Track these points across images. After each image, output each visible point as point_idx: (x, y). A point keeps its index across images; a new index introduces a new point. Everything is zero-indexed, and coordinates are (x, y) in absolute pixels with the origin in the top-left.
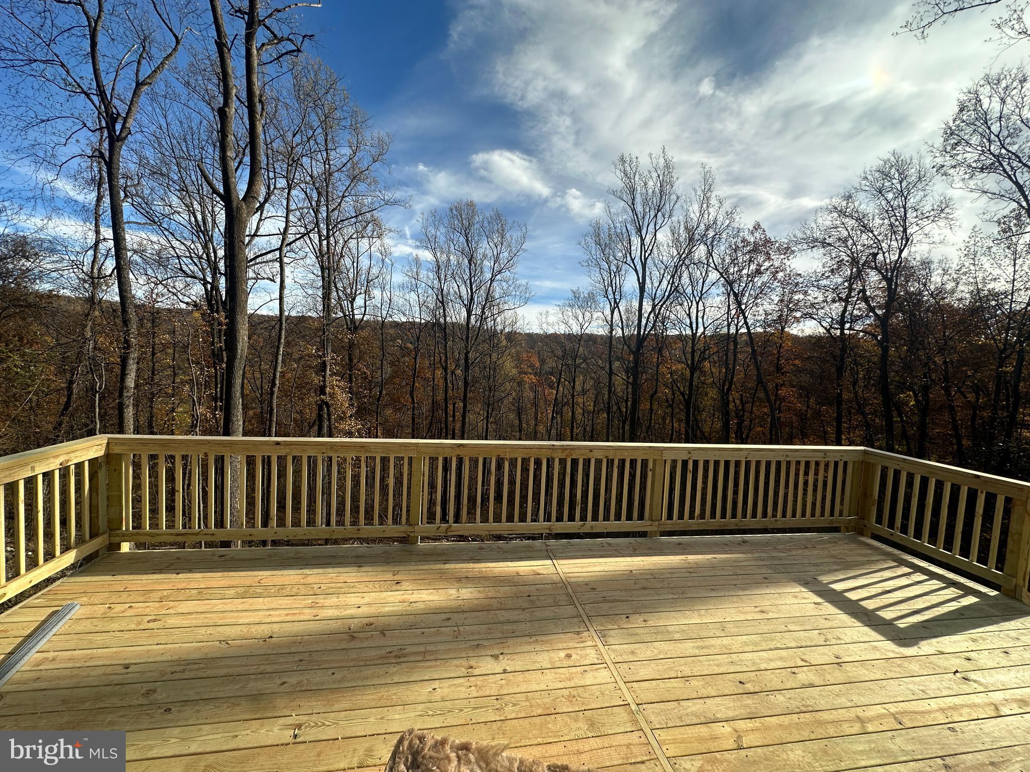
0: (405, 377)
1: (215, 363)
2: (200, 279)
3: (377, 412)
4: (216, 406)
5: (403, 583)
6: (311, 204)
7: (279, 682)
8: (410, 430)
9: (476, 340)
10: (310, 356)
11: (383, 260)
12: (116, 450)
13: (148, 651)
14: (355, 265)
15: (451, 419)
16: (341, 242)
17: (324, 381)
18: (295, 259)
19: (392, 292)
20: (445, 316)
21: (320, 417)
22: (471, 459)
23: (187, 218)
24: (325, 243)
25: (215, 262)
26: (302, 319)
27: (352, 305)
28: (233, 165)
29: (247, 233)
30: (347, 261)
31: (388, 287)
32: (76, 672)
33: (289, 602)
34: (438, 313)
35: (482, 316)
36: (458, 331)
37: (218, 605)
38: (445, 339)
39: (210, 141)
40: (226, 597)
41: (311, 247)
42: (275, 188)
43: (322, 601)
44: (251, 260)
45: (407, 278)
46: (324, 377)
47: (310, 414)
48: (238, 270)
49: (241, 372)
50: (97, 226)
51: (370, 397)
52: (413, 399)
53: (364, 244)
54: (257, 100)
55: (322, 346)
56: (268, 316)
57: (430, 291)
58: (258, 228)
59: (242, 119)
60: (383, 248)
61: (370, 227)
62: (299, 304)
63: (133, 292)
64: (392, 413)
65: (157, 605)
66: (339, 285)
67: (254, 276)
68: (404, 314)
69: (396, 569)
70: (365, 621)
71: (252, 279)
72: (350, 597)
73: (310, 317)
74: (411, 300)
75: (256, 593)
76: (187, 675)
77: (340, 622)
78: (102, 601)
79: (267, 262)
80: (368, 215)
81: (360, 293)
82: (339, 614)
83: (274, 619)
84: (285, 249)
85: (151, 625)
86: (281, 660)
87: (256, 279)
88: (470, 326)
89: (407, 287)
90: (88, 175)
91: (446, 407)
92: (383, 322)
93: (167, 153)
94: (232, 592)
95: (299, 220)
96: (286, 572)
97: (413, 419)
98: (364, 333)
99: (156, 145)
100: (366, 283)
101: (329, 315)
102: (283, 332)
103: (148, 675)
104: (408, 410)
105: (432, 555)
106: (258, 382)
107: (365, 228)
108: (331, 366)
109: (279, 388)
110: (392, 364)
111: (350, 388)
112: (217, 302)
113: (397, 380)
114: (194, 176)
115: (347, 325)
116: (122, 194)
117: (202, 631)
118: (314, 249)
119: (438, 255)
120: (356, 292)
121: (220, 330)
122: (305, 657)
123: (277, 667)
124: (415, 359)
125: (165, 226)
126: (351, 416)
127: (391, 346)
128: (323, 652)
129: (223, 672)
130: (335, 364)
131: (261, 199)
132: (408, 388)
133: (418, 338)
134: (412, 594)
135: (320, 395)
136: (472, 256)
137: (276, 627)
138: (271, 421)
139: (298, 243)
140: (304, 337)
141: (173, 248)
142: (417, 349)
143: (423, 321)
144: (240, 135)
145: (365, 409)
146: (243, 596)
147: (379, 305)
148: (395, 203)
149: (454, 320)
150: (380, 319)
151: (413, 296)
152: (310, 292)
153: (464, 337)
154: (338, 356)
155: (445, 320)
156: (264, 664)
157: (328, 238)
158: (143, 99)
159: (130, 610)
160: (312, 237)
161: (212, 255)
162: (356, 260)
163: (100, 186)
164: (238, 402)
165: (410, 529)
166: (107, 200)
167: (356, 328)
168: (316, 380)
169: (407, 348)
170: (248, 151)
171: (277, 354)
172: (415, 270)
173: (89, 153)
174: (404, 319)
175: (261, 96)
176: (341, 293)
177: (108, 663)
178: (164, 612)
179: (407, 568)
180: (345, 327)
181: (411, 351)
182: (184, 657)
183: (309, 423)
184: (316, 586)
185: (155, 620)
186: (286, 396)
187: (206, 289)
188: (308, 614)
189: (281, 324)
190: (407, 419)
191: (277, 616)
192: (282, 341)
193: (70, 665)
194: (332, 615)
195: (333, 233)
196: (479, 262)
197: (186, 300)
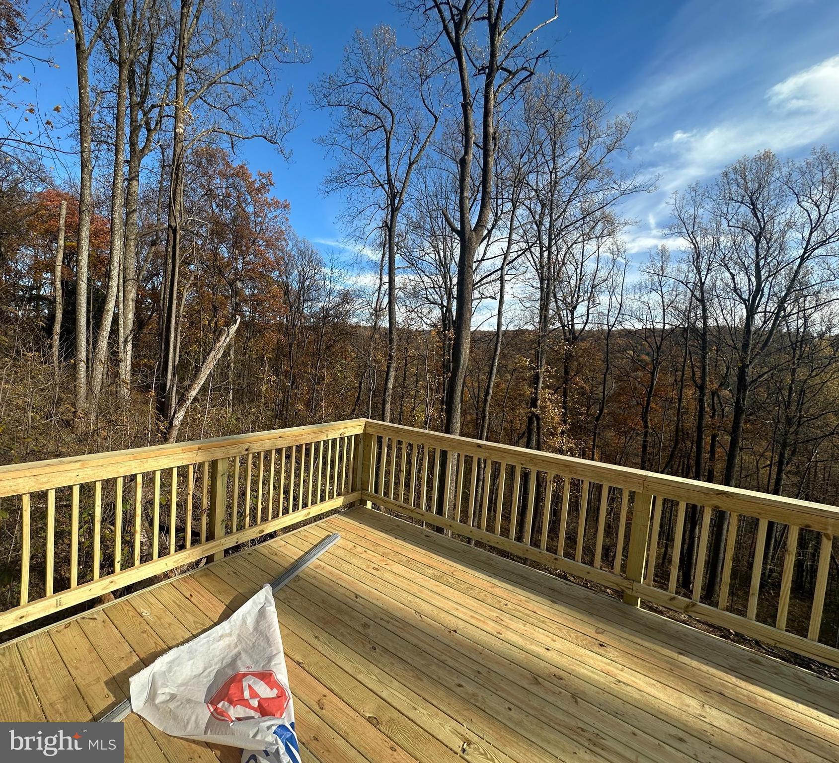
0: (636, 395)
1: (444, 373)
2: (439, 304)
3: (595, 433)
4: (442, 409)
5: (609, 649)
6: (534, 219)
7: (457, 681)
8: (639, 460)
9: (763, 348)
10: (524, 367)
11: (614, 260)
12: (370, 431)
13: (370, 591)
14: (579, 271)
15: (708, 456)
16: (564, 249)
17: (536, 393)
18: (516, 275)
19: (624, 295)
20: (705, 318)
21: (530, 431)
22: (741, 518)
23: (433, 256)
24: (546, 254)
25: (450, 289)
26: (519, 333)
27: (572, 314)
28: (468, 203)
29: (475, 259)
30: (570, 268)
31: (618, 290)
32: (332, 584)
33: (476, 605)
34: (692, 314)
35: (778, 314)
36: (728, 336)
37: (419, 578)
38: (704, 348)
39: (453, 190)
40: (426, 574)
41: (532, 261)
42: (502, 213)
43: (507, 620)
44: (477, 283)
45: (647, 276)
46: (536, 389)
47: (520, 426)
48: (466, 292)
49: (462, 381)
50: (381, 275)
51: (588, 415)
52: (646, 422)
53: (591, 246)
54: (491, 138)
55: (537, 358)
56: (489, 332)
57: (682, 288)
58: (485, 253)
59: (478, 161)
60: (615, 247)
61: (599, 226)
62: (516, 318)
63: (397, 319)
64: (615, 436)
65: (380, 557)
66: (560, 295)
67: (480, 296)
68: (640, 320)
69: (601, 626)
70: (554, 670)
71: (478, 299)
72: (538, 632)
73: (527, 330)
74: (651, 301)
75: (449, 582)
76: (389, 627)
77: (524, 655)
78: (351, 540)
79: (490, 282)
80: (598, 213)
81: (583, 301)
82: (524, 644)
83: (460, 615)
84: (506, 268)
85: (374, 572)
86: (461, 660)
87: (481, 298)
88: (753, 329)
89: (647, 287)
90: (378, 241)
91: (700, 438)
92: (610, 330)
93: (424, 210)
94: (431, 571)
95: (522, 237)
96: (476, 574)
97: (645, 447)
98: (584, 345)
99: (418, 207)
100: (590, 289)
101: (546, 326)
102: (499, 345)
103: (367, 610)
104: (637, 434)
105: (659, 632)
106: (476, 391)
107: (593, 227)
108: (544, 378)
109: (492, 397)
110: (619, 379)
111: (565, 402)
112: (449, 322)
113: (622, 399)
114: (441, 222)
115: (565, 335)
116: (396, 248)
117: (405, 595)
118: (535, 262)
119: (698, 239)
120: (577, 300)
121: (450, 345)
122: (484, 671)
123: (457, 665)
124: (653, 374)
125: (419, 266)
126: (563, 433)
127: (619, 358)
128: (504, 677)
129: (415, 641)
130: (549, 377)
131: (489, 227)
132: (640, 409)
133: (659, 348)
134: (622, 670)
135: (531, 407)
136: (762, 229)
137: (461, 624)
138: (483, 426)
139: (519, 260)
140: (519, 349)
141: (423, 282)
142: (655, 363)
143: (667, 327)
144: (476, 176)
145: (580, 427)
146: (438, 579)
147: (606, 312)
148: (636, 190)
149: (721, 322)
150: (606, 326)
151: (655, 297)
152: (528, 305)
153: (739, 345)
154: (552, 369)
155: (705, 323)
156: (446, 655)
157: (550, 246)
158: (413, 174)
159: (365, 554)
160: (533, 251)
161: (449, 283)
162: (579, 266)
163: (384, 246)
164: (458, 407)
165: (626, 583)
166: (387, 256)
167: (575, 338)
168: (528, 391)
169: (641, 361)
170: (481, 188)
171: (493, 365)
172: (659, 265)
173: (381, 225)
174: (639, 326)
175: (494, 134)
176: (560, 303)
177: (347, 587)
178: (384, 566)
179: (618, 632)
180: (563, 337)
181: (647, 364)
182: (390, 610)
183: (519, 434)
184: (503, 602)
185: (377, 569)
186: (499, 405)
187: (442, 312)
188: (491, 627)
189: (498, 337)
190: (636, 445)
191: (463, 613)
192: (498, 353)
193: (329, 577)
194: (515, 641)
195: (556, 242)
196: (775, 236)
197: (429, 322)
